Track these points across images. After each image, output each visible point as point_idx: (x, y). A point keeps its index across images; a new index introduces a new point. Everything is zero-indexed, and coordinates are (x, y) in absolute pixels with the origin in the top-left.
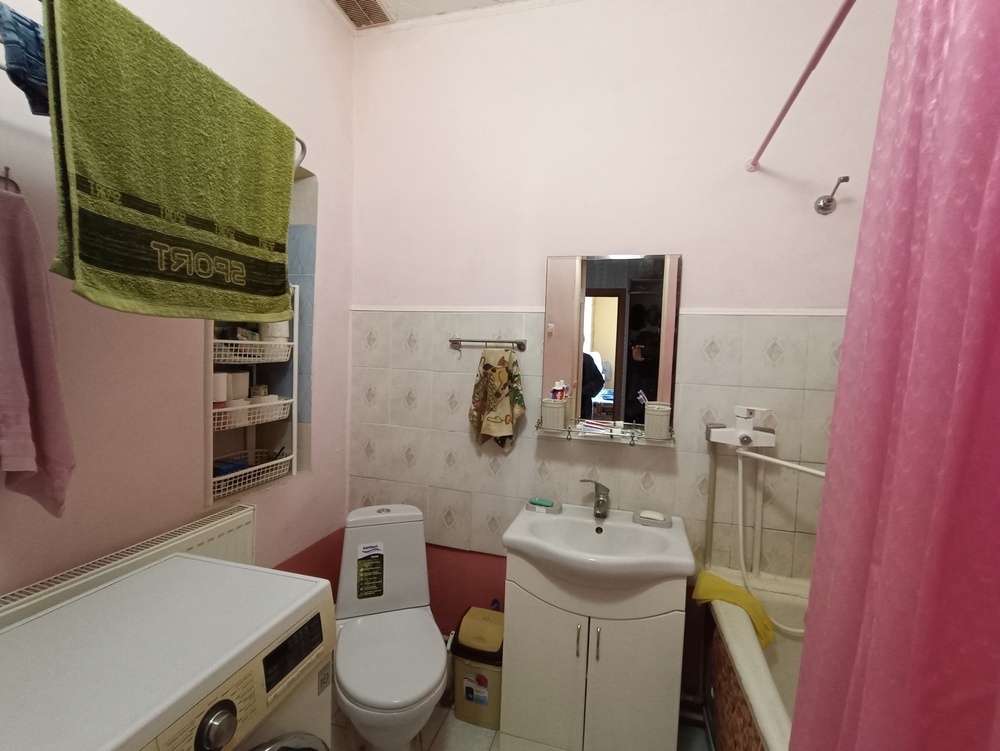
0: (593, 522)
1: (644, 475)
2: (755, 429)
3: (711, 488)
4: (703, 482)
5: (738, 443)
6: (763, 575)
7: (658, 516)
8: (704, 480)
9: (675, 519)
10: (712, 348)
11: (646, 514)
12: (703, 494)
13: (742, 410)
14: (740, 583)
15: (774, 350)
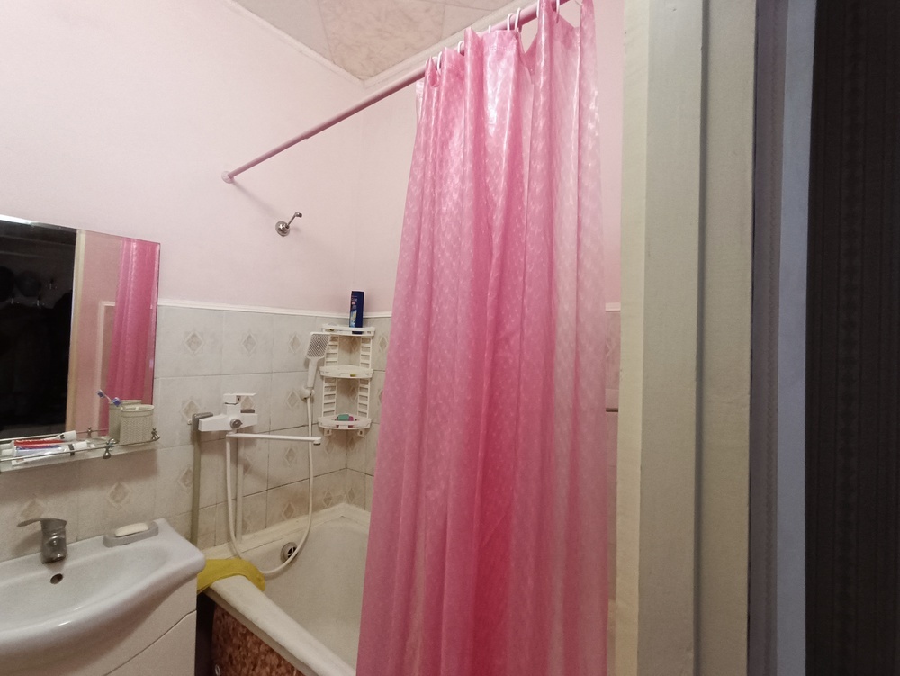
0: (47, 573)
1: (114, 487)
2: (242, 412)
3: (195, 477)
4: (186, 474)
5: (229, 428)
6: (246, 537)
7: (141, 527)
8: (189, 471)
9: (159, 522)
10: (193, 341)
11: (123, 531)
12: (187, 486)
13: (230, 397)
14: (228, 555)
15: (249, 341)
